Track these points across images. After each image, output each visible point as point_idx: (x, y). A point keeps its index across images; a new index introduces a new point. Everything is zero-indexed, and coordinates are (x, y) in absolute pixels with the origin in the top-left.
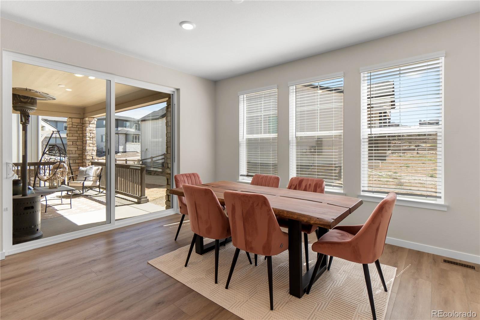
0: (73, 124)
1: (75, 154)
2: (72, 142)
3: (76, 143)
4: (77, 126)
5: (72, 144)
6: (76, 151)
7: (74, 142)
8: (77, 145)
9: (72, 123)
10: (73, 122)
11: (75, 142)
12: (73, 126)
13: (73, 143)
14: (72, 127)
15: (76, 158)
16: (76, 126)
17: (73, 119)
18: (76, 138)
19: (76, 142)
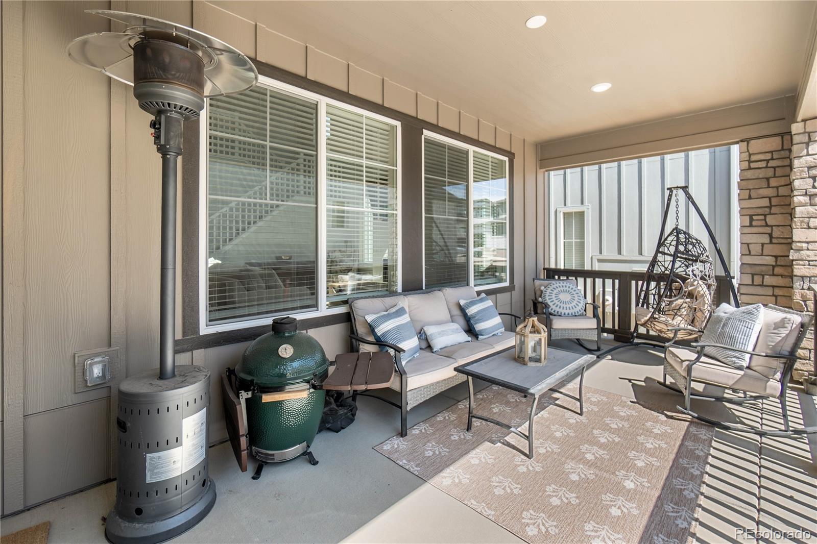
0: (753, 158)
1: (762, 255)
2: (748, 218)
3: (765, 220)
4: (768, 161)
5: (748, 224)
6: (763, 245)
7: (754, 217)
8: (767, 225)
9: (750, 155)
10: (751, 152)
11: (762, 217)
12: (753, 165)
13: (751, 220)
14: (750, 168)
15: (764, 268)
16: (763, 164)
17: (752, 142)
18: (765, 202)
19: (765, 215)
